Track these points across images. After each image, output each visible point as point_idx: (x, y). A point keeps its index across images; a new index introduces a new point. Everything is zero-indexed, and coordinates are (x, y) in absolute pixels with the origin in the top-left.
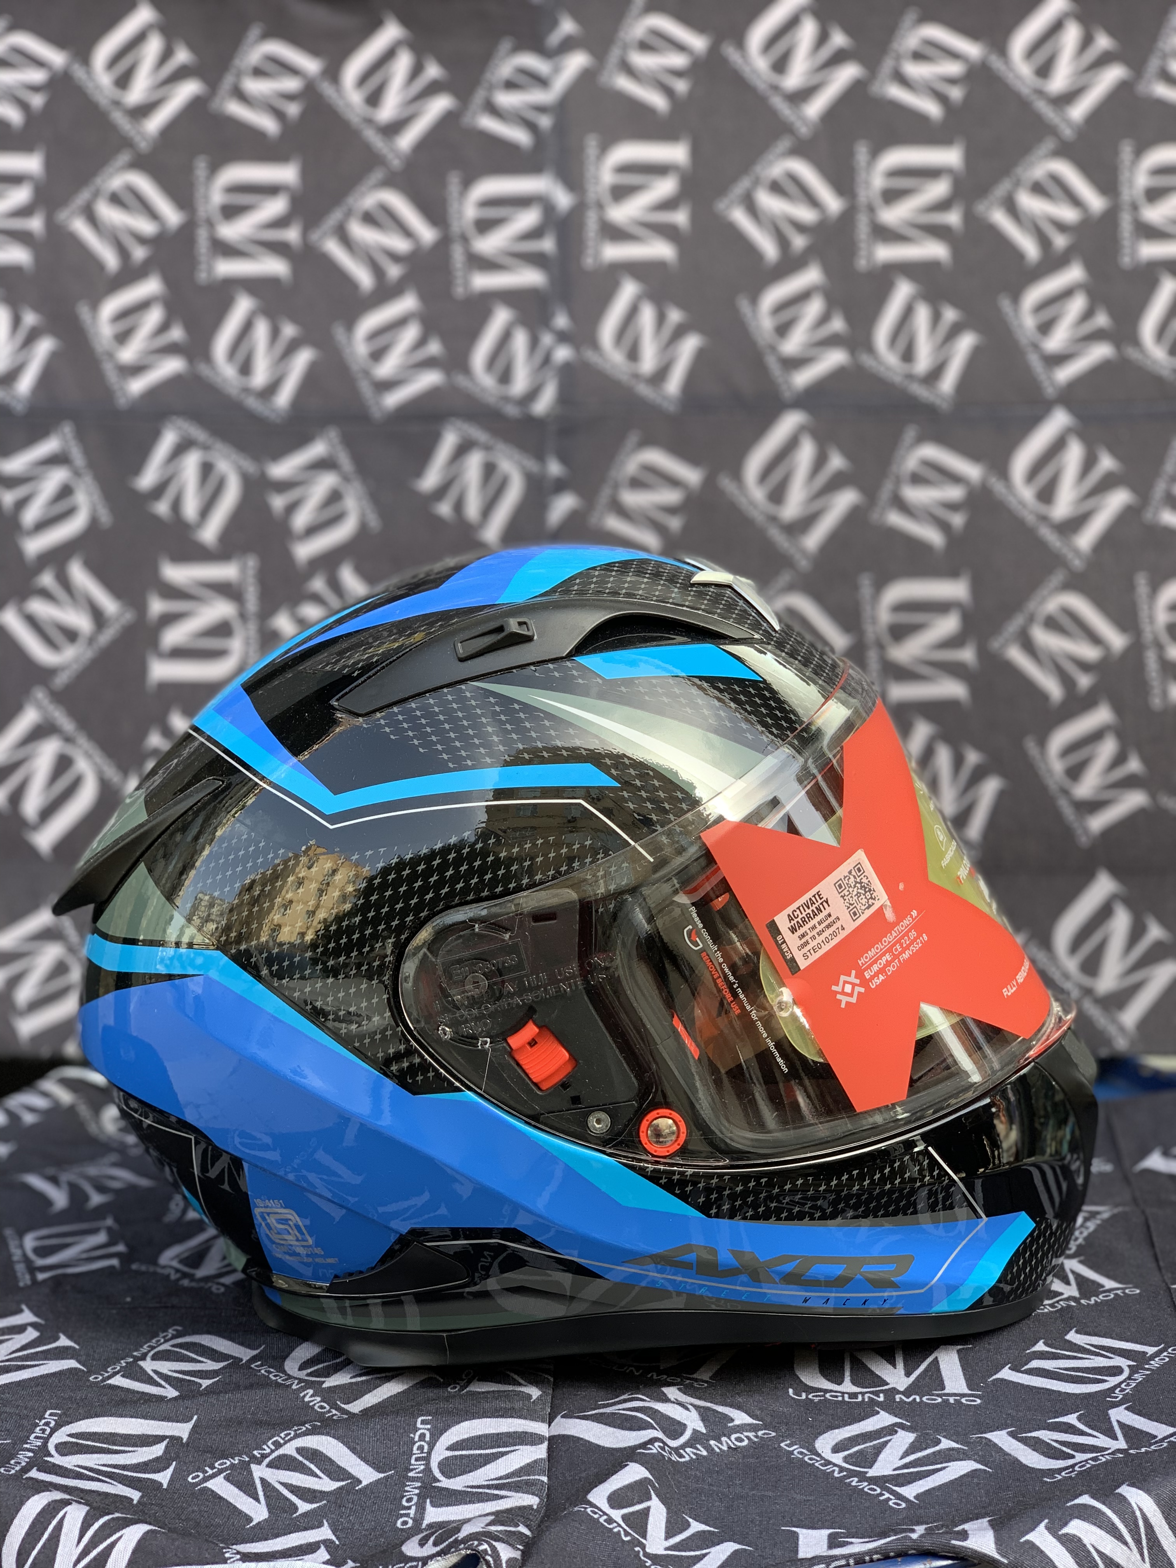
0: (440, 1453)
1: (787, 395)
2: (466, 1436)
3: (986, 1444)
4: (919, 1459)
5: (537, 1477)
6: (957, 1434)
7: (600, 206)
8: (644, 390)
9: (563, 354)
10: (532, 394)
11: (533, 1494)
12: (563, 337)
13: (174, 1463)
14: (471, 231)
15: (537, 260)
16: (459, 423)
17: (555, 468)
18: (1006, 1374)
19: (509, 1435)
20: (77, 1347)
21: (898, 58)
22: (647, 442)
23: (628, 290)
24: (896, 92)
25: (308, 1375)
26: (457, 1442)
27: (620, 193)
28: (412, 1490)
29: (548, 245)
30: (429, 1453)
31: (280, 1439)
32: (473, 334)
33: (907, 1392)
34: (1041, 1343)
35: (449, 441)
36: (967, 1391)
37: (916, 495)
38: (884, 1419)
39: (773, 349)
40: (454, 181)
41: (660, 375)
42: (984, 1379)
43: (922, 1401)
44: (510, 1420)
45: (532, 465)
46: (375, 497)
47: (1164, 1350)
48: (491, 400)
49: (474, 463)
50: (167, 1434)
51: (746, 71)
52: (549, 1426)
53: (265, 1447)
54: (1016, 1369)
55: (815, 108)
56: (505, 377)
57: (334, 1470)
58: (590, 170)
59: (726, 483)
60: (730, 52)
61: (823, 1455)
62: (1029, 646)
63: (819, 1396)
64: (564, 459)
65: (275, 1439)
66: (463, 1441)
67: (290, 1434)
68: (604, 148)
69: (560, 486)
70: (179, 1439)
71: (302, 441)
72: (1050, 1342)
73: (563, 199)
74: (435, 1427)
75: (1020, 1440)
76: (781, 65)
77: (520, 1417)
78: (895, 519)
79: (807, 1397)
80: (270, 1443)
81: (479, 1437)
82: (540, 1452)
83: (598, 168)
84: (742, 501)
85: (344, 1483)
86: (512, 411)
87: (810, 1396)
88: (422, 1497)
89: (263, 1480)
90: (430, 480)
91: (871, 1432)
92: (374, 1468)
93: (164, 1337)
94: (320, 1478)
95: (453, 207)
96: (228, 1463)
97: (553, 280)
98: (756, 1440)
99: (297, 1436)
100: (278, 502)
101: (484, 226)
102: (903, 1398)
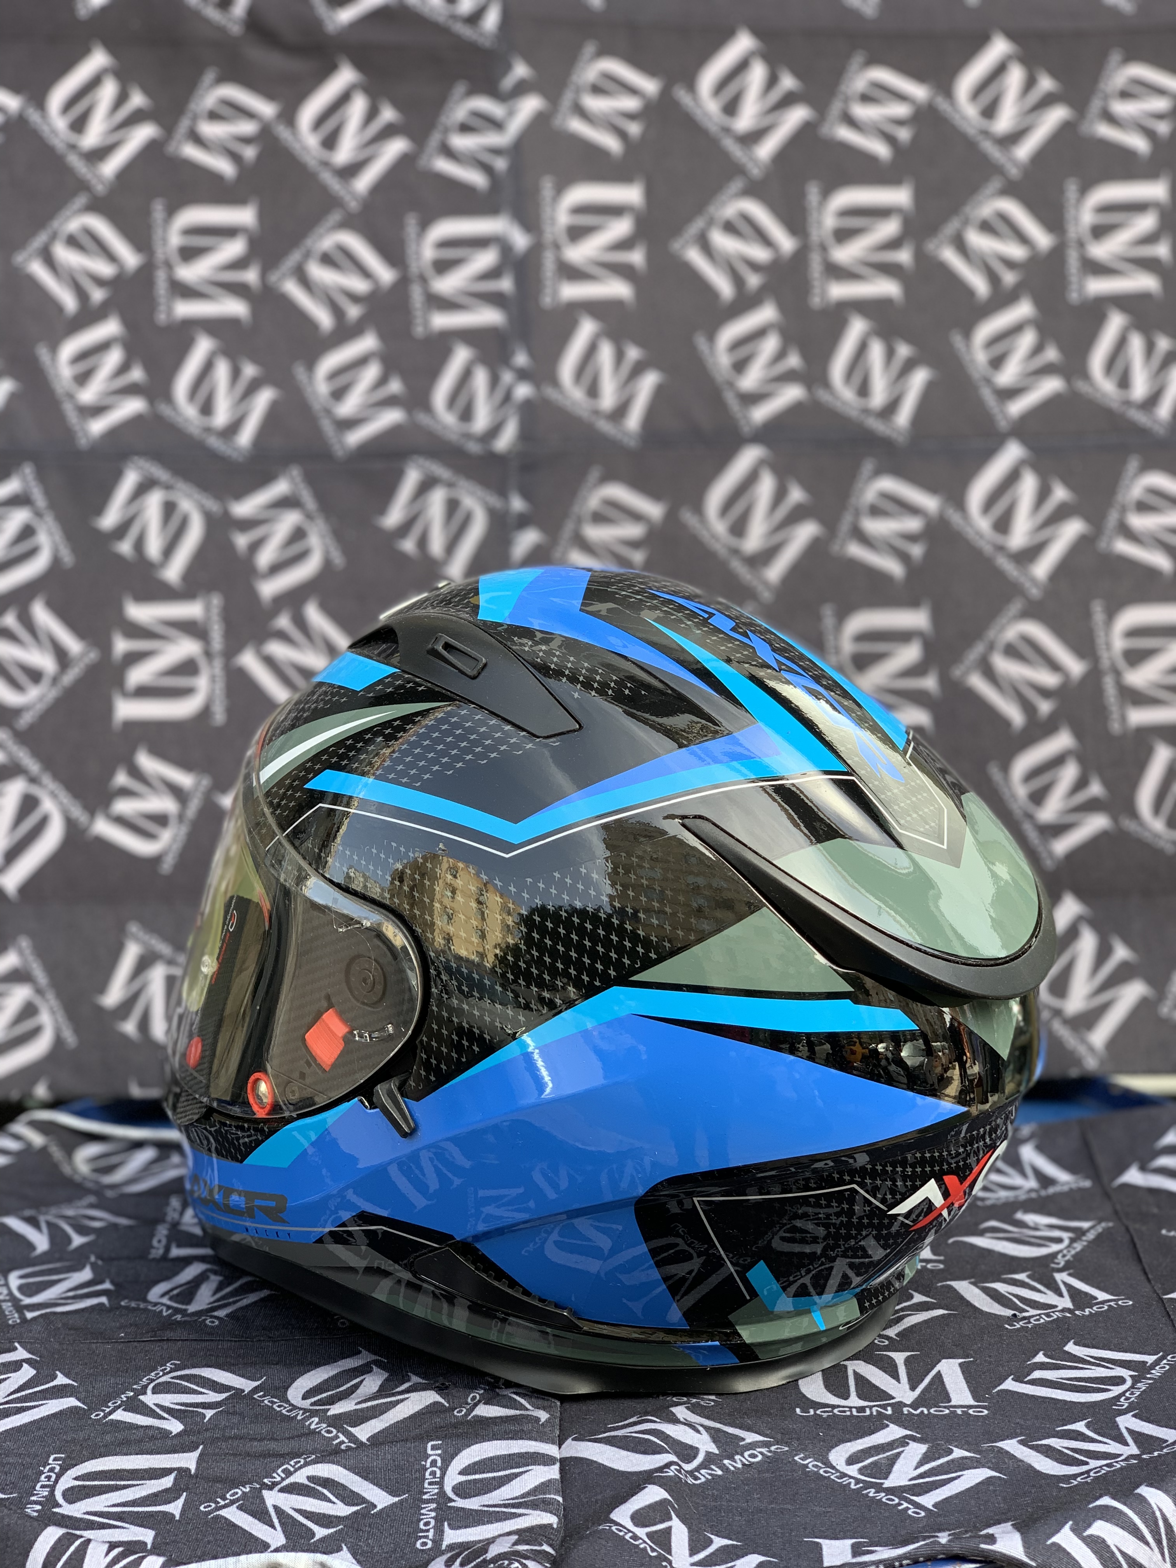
0: (453, 1478)
1: (746, 430)
2: (477, 1459)
3: (999, 1451)
4: (933, 1468)
5: (552, 1496)
6: (968, 1443)
7: (557, 247)
8: (604, 426)
9: (523, 391)
10: (494, 431)
11: (551, 1512)
12: (523, 375)
13: (185, 1494)
14: (429, 272)
15: (496, 299)
16: (421, 461)
17: (517, 504)
18: (1010, 1384)
19: (521, 1455)
20: (76, 1384)
21: (847, 100)
22: (608, 477)
23: (587, 328)
24: (845, 134)
25: (312, 1404)
26: (469, 1465)
27: (577, 233)
28: (428, 1513)
29: (506, 284)
30: (442, 1477)
31: (289, 1467)
32: (434, 372)
33: (915, 1405)
34: (1041, 1353)
35: (412, 478)
36: (973, 1403)
37: (875, 527)
38: (894, 1432)
39: (731, 384)
40: (411, 223)
41: (620, 412)
42: (989, 1390)
43: (929, 1413)
44: (520, 1442)
45: (494, 501)
46: (338, 534)
47: (1163, 1358)
48: (453, 437)
49: (437, 499)
50: (174, 1466)
51: (698, 114)
52: (560, 1448)
53: (275, 1475)
54: (1019, 1379)
55: (766, 149)
56: (467, 415)
57: (347, 1496)
58: (547, 212)
59: (688, 517)
60: (682, 95)
61: (838, 1467)
62: (990, 674)
63: (827, 1412)
64: (526, 495)
65: (284, 1467)
66: (475, 1464)
67: (299, 1462)
68: (560, 188)
69: (523, 522)
70: (188, 1470)
71: (265, 479)
72: (1049, 1353)
73: (520, 240)
74: (445, 1452)
75: (1032, 1447)
76: (731, 108)
77: (530, 1439)
78: (855, 550)
79: (815, 1413)
80: (279, 1471)
81: (491, 1459)
82: (553, 1473)
83: (554, 210)
84: (705, 535)
85: (359, 1508)
86: (474, 448)
87: (818, 1412)
88: (439, 1520)
89: (276, 1508)
90: (394, 517)
91: (883, 1444)
92: (387, 1492)
93: (162, 1370)
94: (334, 1503)
95: (411, 248)
96: (240, 1493)
97: (511, 319)
98: (769, 1454)
99: (306, 1464)
100: (242, 541)
101: (443, 267)
102: (911, 1410)
